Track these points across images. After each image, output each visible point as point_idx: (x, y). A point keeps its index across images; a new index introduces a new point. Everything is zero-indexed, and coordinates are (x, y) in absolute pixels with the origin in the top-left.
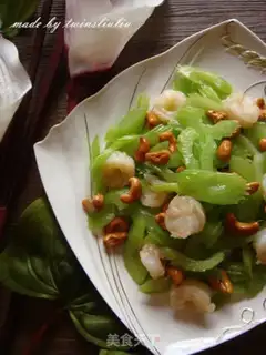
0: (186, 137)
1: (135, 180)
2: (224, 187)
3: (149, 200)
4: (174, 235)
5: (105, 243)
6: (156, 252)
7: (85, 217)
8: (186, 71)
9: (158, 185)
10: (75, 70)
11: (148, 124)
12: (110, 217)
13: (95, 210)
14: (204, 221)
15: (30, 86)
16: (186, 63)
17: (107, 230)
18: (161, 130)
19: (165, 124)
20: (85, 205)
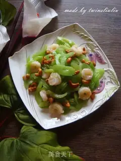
1: (40, 69)
2: (68, 71)
4: (50, 84)
5: (29, 90)
6: (45, 92)
7: (23, 82)
8: (60, 38)
10: (24, 36)
12: (31, 82)
14: (61, 81)
15: (9, 40)
16: (61, 36)
17: (30, 86)
18: (50, 55)
20: (23, 78)
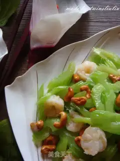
0: (97, 89)
1: (63, 114)
3: (71, 127)
4: (86, 152)
7: (31, 134)
8: (97, 51)
9: (78, 118)
10: (33, 46)
11: (73, 80)
12: (47, 135)
13: (37, 130)
14: (106, 145)
15: (7, 53)
18: (81, 84)
19: (84, 80)
